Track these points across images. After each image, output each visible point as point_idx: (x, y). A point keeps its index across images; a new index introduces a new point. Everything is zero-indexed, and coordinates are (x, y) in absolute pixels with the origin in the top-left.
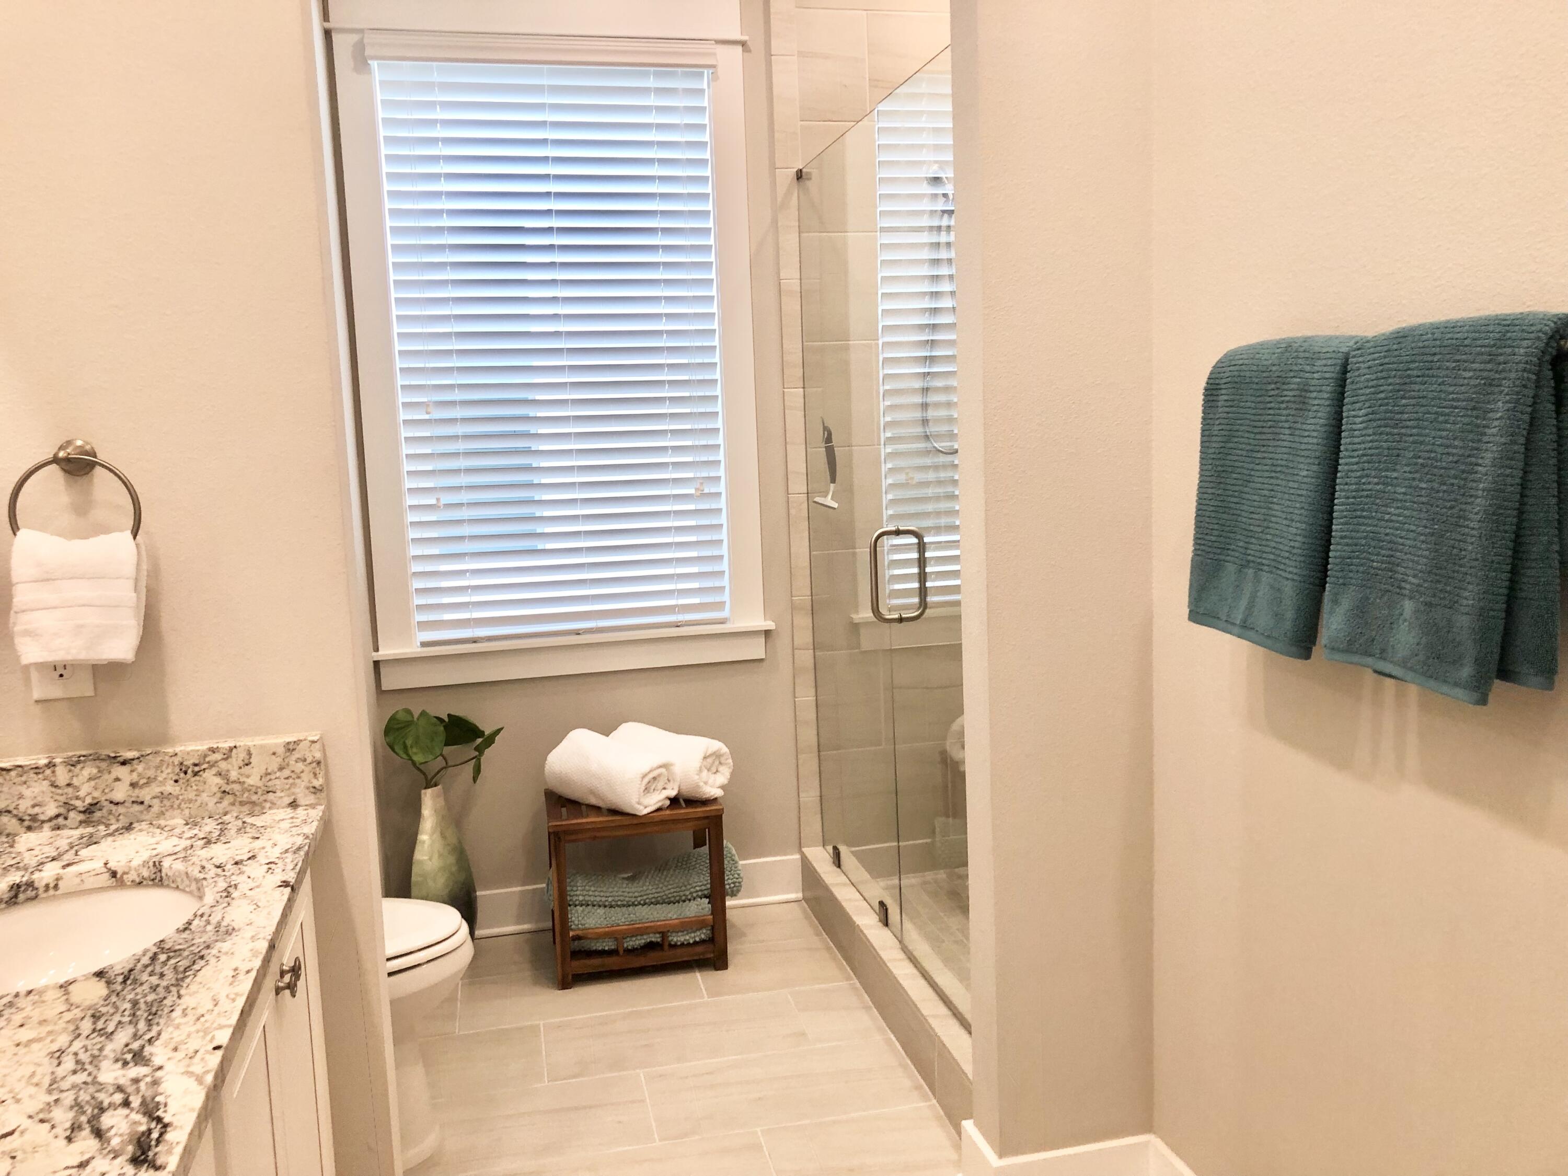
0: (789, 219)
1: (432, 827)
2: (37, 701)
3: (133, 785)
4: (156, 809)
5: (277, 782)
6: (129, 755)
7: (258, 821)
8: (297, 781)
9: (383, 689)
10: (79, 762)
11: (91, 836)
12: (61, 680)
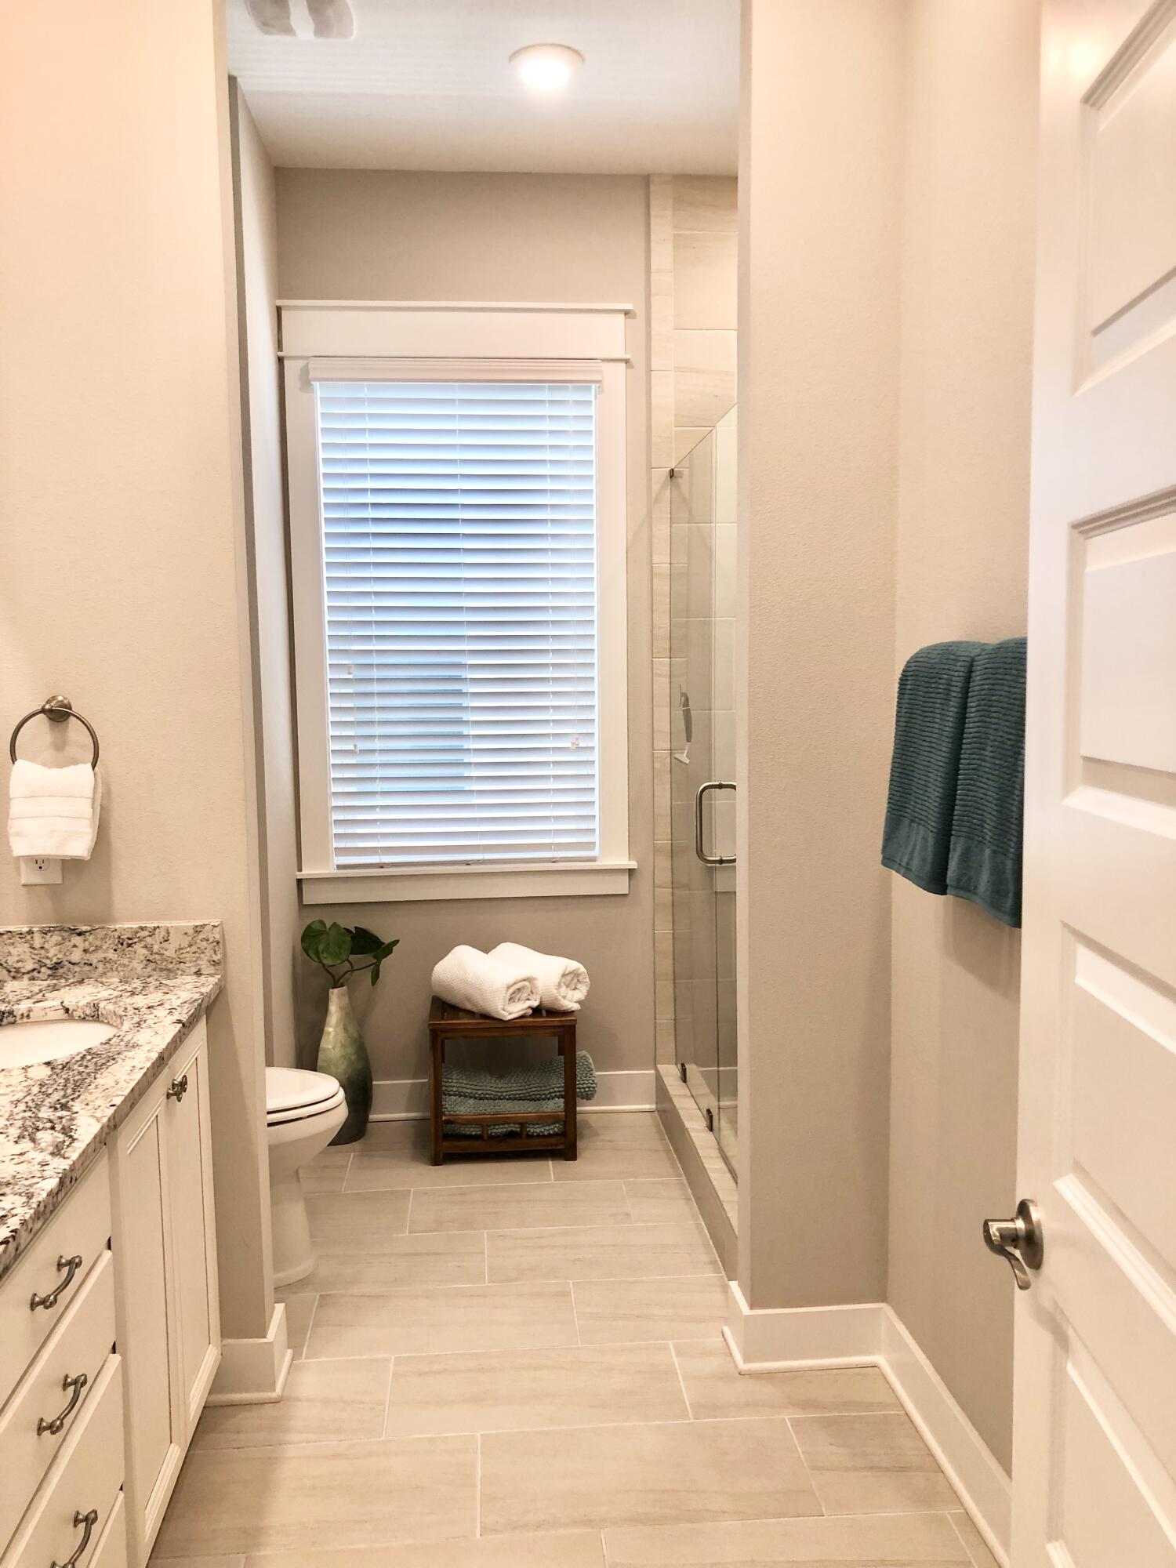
0: (663, 511)
1: (337, 1021)
2: (24, 885)
3: (85, 951)
4: (100, 969)
5: (187, 955)
6: (84, 928)
7: (170, 983)
8: (202, 955)
9: (304, 903)
10: (49, 931)
11: (55, 985)
12: (40, 871)
